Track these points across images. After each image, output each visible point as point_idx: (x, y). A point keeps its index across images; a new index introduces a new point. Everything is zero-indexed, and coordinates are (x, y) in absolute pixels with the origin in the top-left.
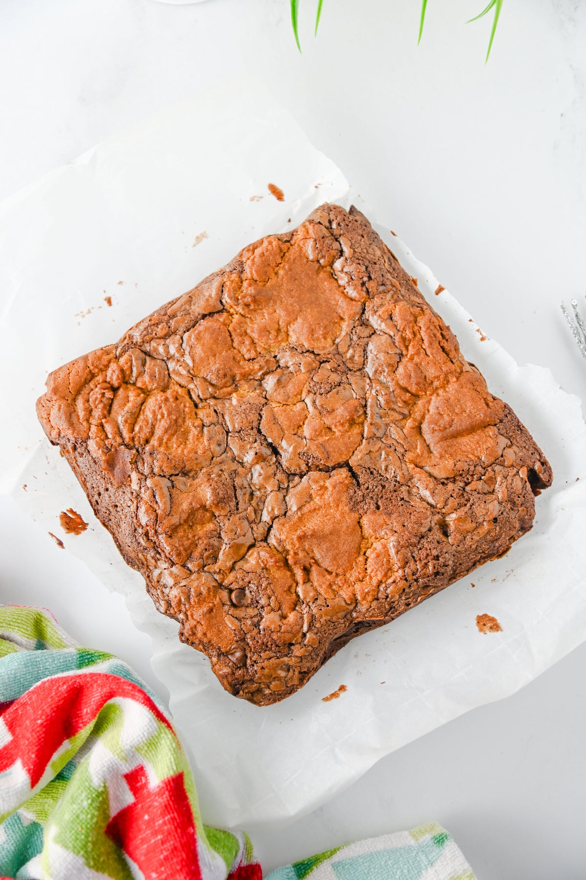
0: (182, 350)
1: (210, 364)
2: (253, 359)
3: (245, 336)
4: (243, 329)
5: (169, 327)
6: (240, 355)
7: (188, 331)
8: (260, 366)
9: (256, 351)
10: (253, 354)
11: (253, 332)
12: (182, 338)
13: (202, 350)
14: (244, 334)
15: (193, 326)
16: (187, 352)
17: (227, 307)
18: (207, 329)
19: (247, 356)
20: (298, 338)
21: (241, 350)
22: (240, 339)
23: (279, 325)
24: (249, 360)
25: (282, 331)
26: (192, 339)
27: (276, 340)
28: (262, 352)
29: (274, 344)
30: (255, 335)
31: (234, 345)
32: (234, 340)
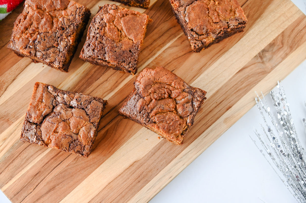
0: (185, 14)
1: (197, 22)
2: (217, 23)
3: (215, 11)
4: (214, 8)
5: (180, 3)
6: (211, 20)
7: (188, 5)
8: (220, 26)
9: (219, 19)
10: (218, 20)
11: (219, 10)
12: (185, 8)
13: (194, 15)
14: (214, 10)
15: (191, 4)
16: (187, 16)
18: (198, 5)
19: (214, 21)
20: (240, 15)
21: (212, 18)
22: (212, 12)
23: (231, 8)
24: (215, 23)
25: (232, 11)
26: (190, 10)
27: (229, 15)
28: (222, 20)
29: (228, 16)
30: (220, 12)
31: (209, 15)
32: (210, 13)
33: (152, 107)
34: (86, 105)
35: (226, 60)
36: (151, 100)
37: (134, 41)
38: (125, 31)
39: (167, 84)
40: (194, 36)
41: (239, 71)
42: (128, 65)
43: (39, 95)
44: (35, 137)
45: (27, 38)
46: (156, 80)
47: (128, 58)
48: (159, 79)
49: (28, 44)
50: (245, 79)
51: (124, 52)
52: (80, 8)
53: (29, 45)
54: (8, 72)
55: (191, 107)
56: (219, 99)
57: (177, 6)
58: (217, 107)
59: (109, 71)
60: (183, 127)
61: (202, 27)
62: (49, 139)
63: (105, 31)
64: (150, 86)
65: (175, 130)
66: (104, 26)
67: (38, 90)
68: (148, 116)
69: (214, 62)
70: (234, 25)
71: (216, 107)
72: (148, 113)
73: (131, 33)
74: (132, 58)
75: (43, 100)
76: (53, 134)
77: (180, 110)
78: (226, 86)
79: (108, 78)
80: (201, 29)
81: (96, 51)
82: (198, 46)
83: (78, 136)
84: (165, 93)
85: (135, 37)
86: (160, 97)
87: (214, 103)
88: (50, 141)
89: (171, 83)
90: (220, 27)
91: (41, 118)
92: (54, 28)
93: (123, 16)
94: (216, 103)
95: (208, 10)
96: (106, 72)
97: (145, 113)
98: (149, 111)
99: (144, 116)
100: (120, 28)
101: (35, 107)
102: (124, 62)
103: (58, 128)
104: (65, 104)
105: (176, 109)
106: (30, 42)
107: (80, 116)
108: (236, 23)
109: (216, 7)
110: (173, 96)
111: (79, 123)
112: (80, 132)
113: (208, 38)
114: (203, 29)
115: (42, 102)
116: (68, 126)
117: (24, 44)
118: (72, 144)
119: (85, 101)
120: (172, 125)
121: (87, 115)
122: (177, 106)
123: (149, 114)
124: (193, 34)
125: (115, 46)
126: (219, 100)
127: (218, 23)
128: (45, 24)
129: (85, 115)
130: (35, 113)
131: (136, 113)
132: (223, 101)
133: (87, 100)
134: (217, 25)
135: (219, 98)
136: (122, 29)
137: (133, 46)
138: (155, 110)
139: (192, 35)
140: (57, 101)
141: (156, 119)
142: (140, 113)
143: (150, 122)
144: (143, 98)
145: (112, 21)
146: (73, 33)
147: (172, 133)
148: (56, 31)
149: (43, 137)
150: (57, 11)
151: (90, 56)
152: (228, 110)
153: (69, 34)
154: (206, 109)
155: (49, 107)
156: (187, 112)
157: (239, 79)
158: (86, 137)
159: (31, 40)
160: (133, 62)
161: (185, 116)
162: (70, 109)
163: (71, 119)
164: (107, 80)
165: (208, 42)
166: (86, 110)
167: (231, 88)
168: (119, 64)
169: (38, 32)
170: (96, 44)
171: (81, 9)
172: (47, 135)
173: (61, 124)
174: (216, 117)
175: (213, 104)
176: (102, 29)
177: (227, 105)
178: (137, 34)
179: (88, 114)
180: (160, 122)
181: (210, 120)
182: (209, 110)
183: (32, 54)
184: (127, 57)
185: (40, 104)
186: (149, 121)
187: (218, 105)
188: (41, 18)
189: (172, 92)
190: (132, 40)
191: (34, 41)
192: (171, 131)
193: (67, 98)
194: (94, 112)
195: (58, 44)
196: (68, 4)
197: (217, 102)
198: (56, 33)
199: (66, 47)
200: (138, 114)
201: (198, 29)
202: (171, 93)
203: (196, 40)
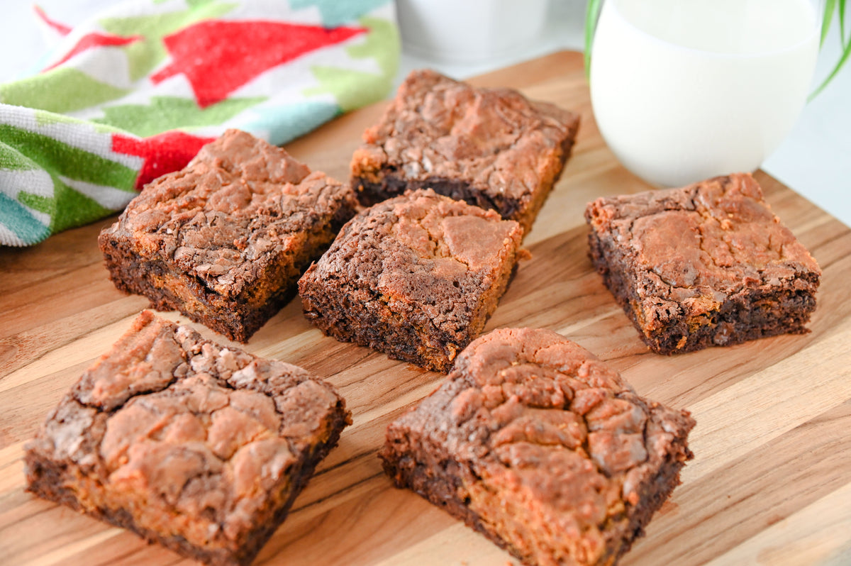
0: (630, 234)
1: (666, 254)
2: (728, 267)
4: (718, 233)
5: (617, 210)
6: (710, 258)
7: (643, 216)
8: (737, 276)
9: (733, 259)
10: (729, 260)
11: (732, 239)
12: (632, 224)
13: (659, 237)
14: (719, 238)
15: (651, 214)
16: (636, 237)
17: (701, 208)
18: (669, 219)
19: (718, 261)
20: (797, 258)
21: (712, 253)
22: (713, 240)
23: (770, 241)
24: (722, 266)
25: (773, 249)
26: (647, 224)
27: (764, 254)
28: (742, 262)
29: (761, 258)
30: (734, 243)
31: (703, 246)
32: (704, 241)
33: (506, 416)
34: (283, 386)
35: (756, 390)
36: (504, 400)
37: (471, 265)
38: (449, 241)
39: (562, 370)
40: (658, 284)
41: (805, 425)
42: (442, 315)
43: (141, 339)
44: (80, 439)
45: (167, 213)
46: (528, 351)
47: (448, 298)
48: (536, 352)
49: (163, 225)
50: (829, 448)
51: (436, 280)
52: (334, 187)
53: (165, 227)
54: (71, 319)
55: (639, 444)
56: (736, 487)
57: (609, 216)
58: (733, 509)
59: (375, 361)
60: (609, 502)
61: (681, 264)
62: (124, 452)
63: (393, 229)
64: (506, 364)
65: (577, 499)
66: (393, 221)
67: (144, 329)
68: (485, 440)
69: (717, 388)
70: (780, 279)
71: (726, 508)
72: (490, 432)
73: (468, 248)
74: (460, 300)
75: (150, 357)
76: (142, 441)
77: (600, 449)
78: (761, 456)
79: (368, 376)
80: (678, 269)
81: (354, 261)
82: (668, 312)
83: (227, 466)
84: (552, 391)
85: (477, 259)
86: (534, 396)
87: (719, 497)
88: (123, 459)
89: (577, 367)
90: (738, 279)
91: (122, 394)
92: (249, 208)
93: (451, 213)
94: (726, 497)
95: (700, 234)
96: (364, 362)
97: (477, 428)
98: (493, 424)
99: (472, 437)
100: (435, 234)
101: (114, 366)
102: (434, 304)
103: (166, 429)
104: (216, 376)
105: (586, 445)
106: (172, 220)
107: (252, 409)
108: (787, 273)
109: (722, 233)
110: (580, 403)
111: (241, 428)
112: (236, 456)
113: (699, 299)
114: (686, 271)
115: (144, 359)
116: (202, 429)
117: (151, 221)
118: (195, 482)
119: (283, 376)
120: (568, 482)
121: (277, 411)
122: (592, 436)
123: (489, 435)
124: (652, 279)
125: (416, 262)
126: (737, 491)
127: (732, 269)
128: (229, 194)
129: (270, 409)
130: (109, 377)
131: (444, 427)
132: (752, 495)
133: (289, 375)
134: (727, 271)
135: (740, 485)
136: (442, 237)
137: (466, 274)
138: (513, 427)
139: (649, 281)
140: (192, 369)
141: (513, 453)
142: (459, 425)
143: (488, 458)
144: (479, 387)
145: (417, 218)
146: (298, 230)
147: (566, 508)
148: (252, 216)
149: (105, 446)
150: (271, 182)
151: (331, 277)
152: (771, 523)
153: (287, 228)
154: (692, 507)
155: (160, 373)
156: (625, 455)
157: (808, 446)
158: (252, 472)
159: (175, 217)
160: (459, 311)
161: (617, 467)
162: (225, 390)
163: (219, 413)
164: (362, 381)
165: (700, 307)
166: (279, 399)
167: (781, 465)
168: (414, 307)
169: (202, 206)
170: (360, 247)
171: (337, 188)
172: (120, 441)
173: (183, 420)
174: (730, 537)
175: (715, 499)
176: (383, 224)
177: (766, 510)
178: (485, 254)
179: (282, 409)
180: (525, 465)
181: (707, 543)
182: (702, 514)
183: (164, 248)
184: (444, 295)
185: (133, 363)
186: (487, 454)
187: (734, 504)
188: (222, 181)
189: (578, 393)
190: (467, 264)
191: (183, 221)
192: (563, 502)
193: (227, 358)
194: (301, 409)
195: (245, 244)
196: (304, 177)
197: (729, 494)
198: (251, 220)
199: (269, 254)
200: (454, 430)
201: (670, 269)
202: (574, 397)
203: (661, 297)
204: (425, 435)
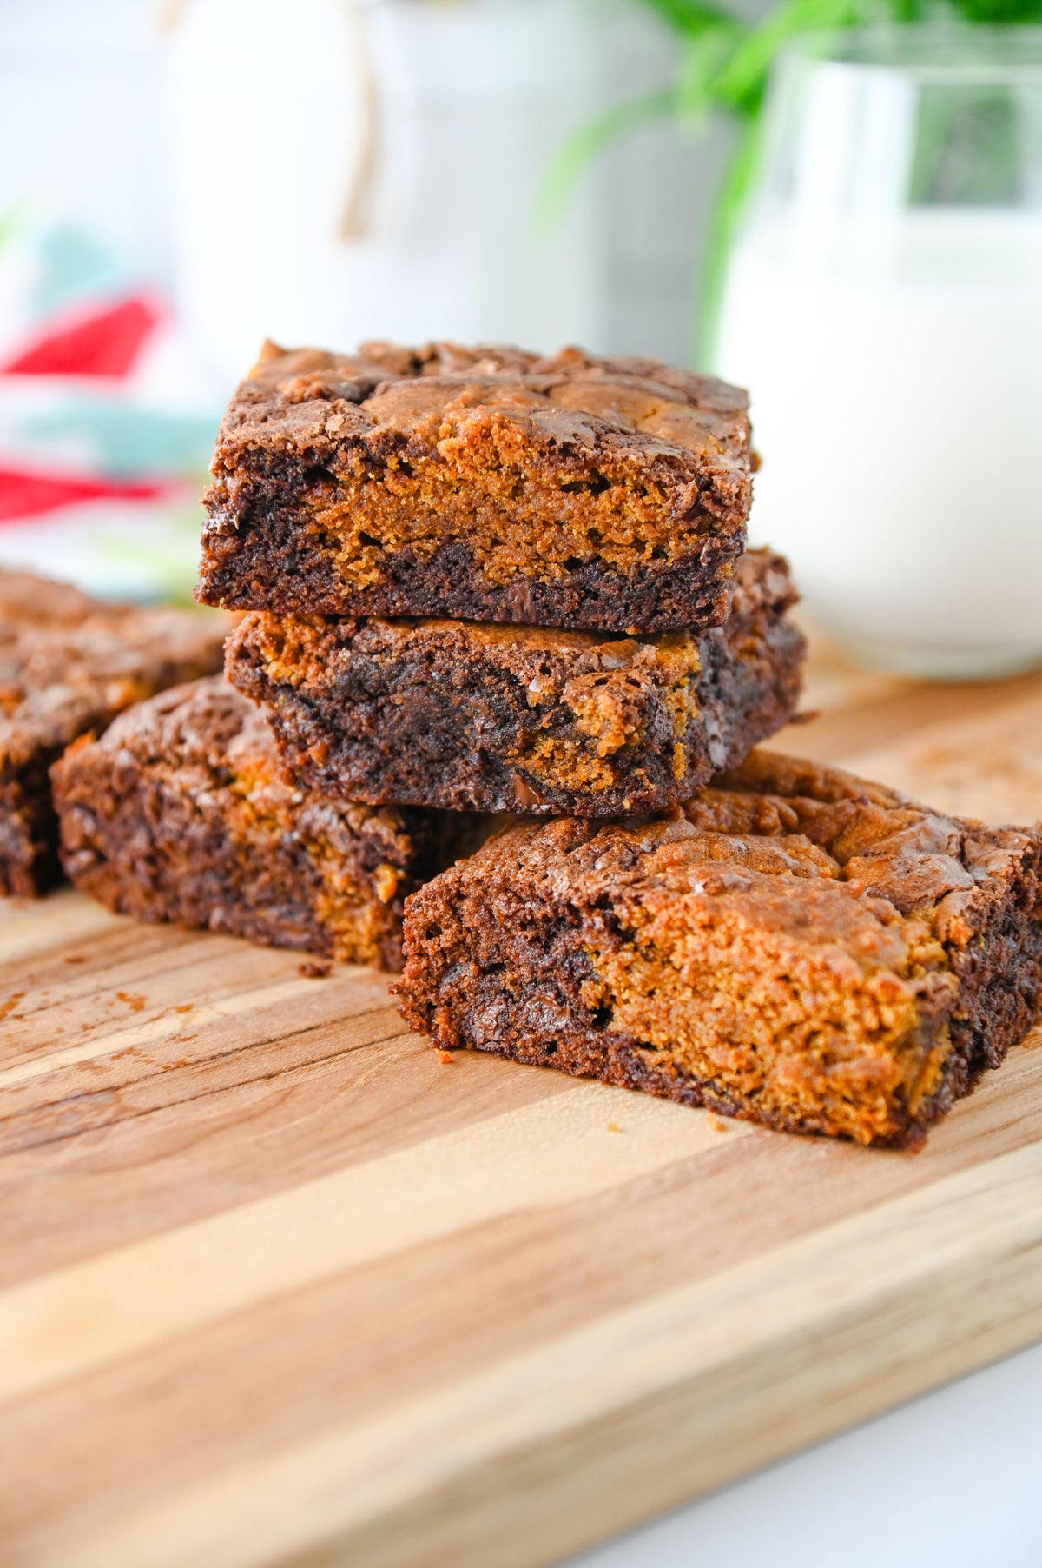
55: (954, 867)
60: (911, 939)
65: (844, 927)
68: (629, 864)
72: (633, 854)
97: (606, 848)
99: (601, 862)
120: (817, 904)
123: (635, 859)
141: (690, 877)
142: (568, 851)
147: (824, 940)
186: (638, 880)
204: (498, 880)
